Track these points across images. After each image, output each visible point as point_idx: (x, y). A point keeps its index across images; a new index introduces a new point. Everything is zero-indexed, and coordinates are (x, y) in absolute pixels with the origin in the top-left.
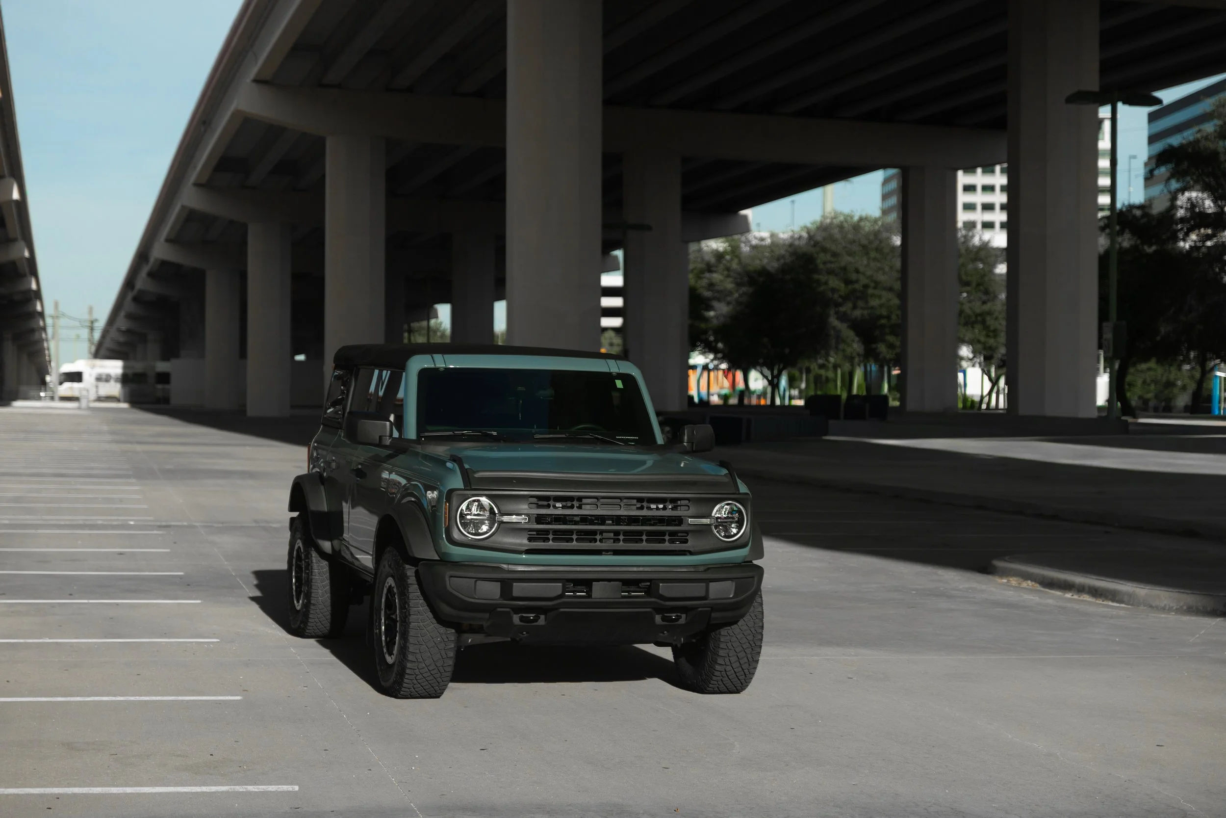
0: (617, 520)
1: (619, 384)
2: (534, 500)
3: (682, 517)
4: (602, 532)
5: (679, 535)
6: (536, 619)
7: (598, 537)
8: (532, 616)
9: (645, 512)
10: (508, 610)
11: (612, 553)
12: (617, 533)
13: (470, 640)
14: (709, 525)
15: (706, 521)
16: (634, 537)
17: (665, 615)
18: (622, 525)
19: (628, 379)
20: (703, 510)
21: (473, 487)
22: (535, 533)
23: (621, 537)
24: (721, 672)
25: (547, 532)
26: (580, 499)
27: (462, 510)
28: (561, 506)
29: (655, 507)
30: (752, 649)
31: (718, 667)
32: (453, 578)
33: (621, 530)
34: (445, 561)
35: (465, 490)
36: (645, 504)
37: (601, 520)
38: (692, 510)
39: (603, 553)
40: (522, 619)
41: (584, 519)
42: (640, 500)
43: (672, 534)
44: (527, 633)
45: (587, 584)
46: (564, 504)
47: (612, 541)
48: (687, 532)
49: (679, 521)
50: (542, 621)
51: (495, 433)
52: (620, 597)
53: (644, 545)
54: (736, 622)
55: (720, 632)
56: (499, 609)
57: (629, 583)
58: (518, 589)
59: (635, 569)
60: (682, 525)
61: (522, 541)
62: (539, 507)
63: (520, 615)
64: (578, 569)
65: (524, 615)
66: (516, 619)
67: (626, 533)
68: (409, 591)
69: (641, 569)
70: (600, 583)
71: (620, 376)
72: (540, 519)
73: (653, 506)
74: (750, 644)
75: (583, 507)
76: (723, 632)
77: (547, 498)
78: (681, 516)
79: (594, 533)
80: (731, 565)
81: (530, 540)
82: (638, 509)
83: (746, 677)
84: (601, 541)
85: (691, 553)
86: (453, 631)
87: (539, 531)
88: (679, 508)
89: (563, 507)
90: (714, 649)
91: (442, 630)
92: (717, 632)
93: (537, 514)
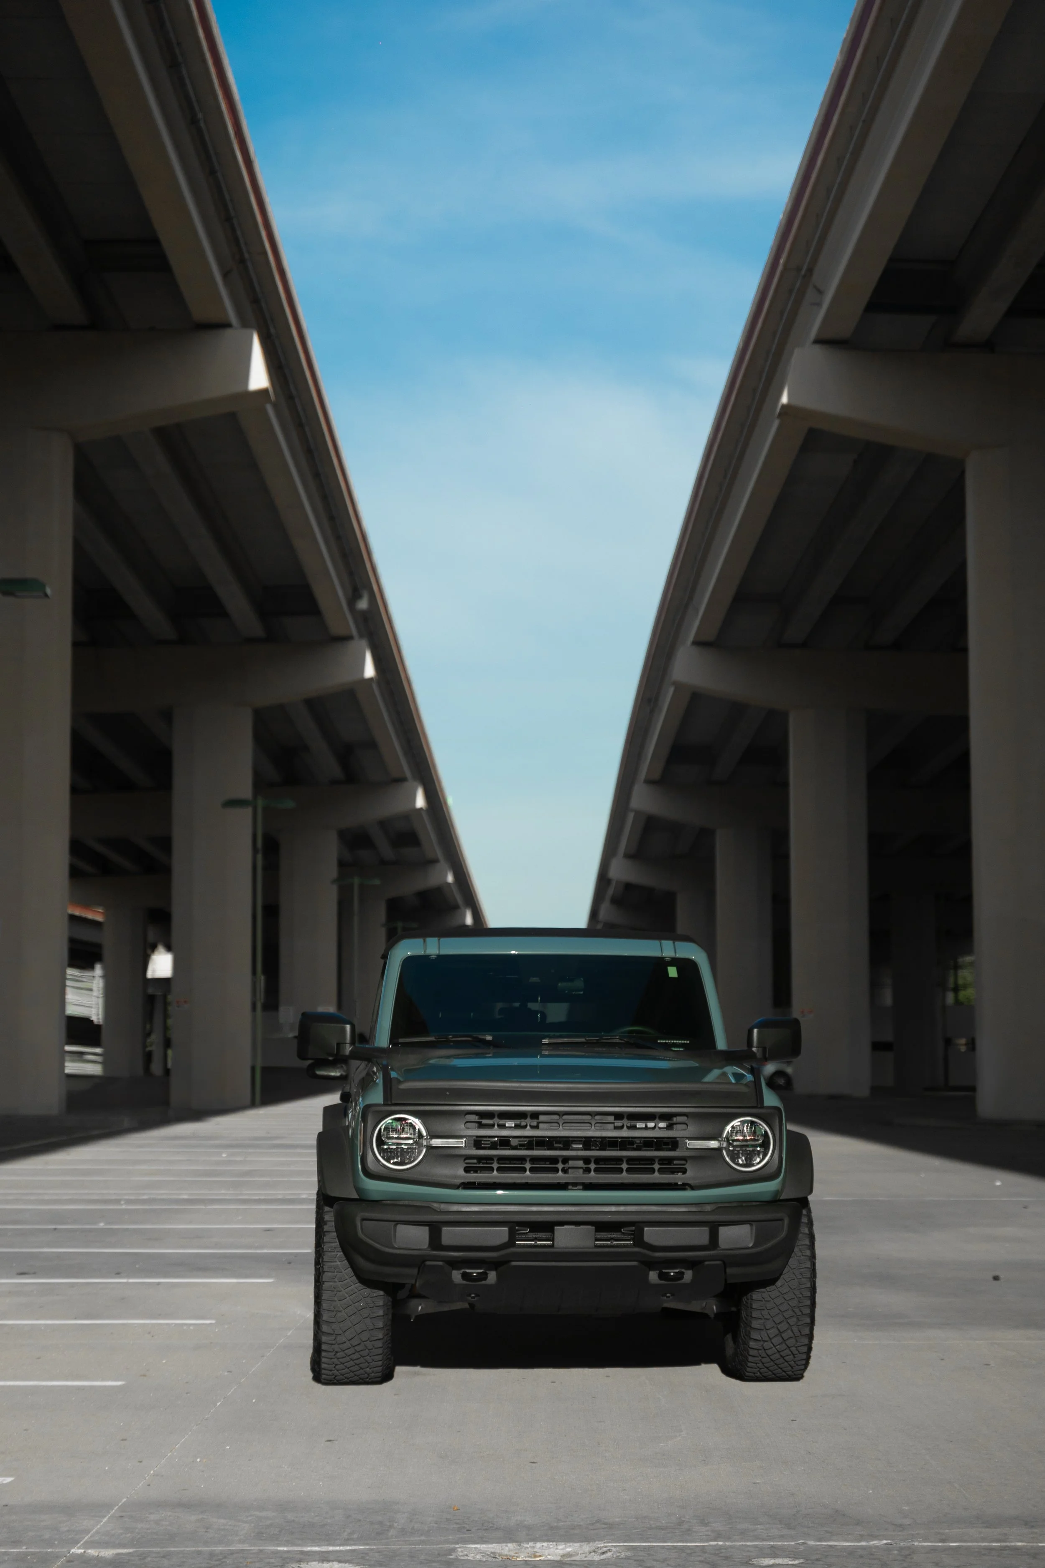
0: (588, 1143)
1: (673, 972)
2: (474, 1118)
3: (678, 1139)
4: (566, 1160)
5: (675, 1162)
6: (484, 1276)
7: (560, 1166)
8: (475, 1272)
9: (625, 1133)
10: (440, 1263)
11: (581, 1187)
12: (587, 1160)
13: (420, 1308)
14: (719, 1150)
15: (714, 1144)
16: (612, 1166)
17: (664, 1271)
18: (593, 1150)
19: (688, 967)
20: (709, 1128)
21: (394, 1102)
22: (475, 1161)
23: (592, 1166)
24: (758, 1350)
25: (489, 1159)
26: (535, 1115)
27: (380, 1129)
28: (513, 1125)
29: (644, 1126)
30: (798, 1318)
31: (752, 1344)
32: (365, 1222)
33: (592, 1156)
34: (364, 1201)
35: (385, 1105)
36: (626, 1122)
37: (566, 1143)
38: (692, 1129)
39: (570, 1187)
40: (465, 1276)
41: (541, 1143)
42: (618, 1116)
43: (663, 1160)
44: (477, 1295)
45: (546, 1227)
46: (518, 1122)
47: (581, 1171)
48: (685, 1159)
49: (673, 1144)
50: (492, 1276)
51: (489, 1038)
52: (592, 1245)
53: (625, 1177)
54: (773, 1281)
55: (751, 1296)
56: (428, 1263)
57: (602, 1227)
58: (449, 1235)
59: (613, 1209)
60: (677, 1150)
61: (458, 1172)
62: (481, 1126)
63: (463, 1270)
64: (534, 1209)
65: (468, 1271)
66: (456, 1276)
67: (598, 1160)
68: (325, 1241)
69: (622, 1208)
70: (566, 1227)
71: (674, 962)
72: (478, 1143)
73: (640, 1125)
74: (794, 1311)
75: (541, 1125)
76: (756, 1295)
77: (490, 1115)
78: (675, 1138)
79: (554, 1160)
80: (754, 1204)
81: (467, 1170)
82: (616, 1128)
83: (795, 1357)
84: (565, 1171)
85: (693, 1188)
86: (381, 1293)
87: (480, 1159)
88: (675, 1126)
89: (517, 1127)
90: (746, 1319)
91: (367, 1291)
92: (749, 1295)
93: (477, 1137)
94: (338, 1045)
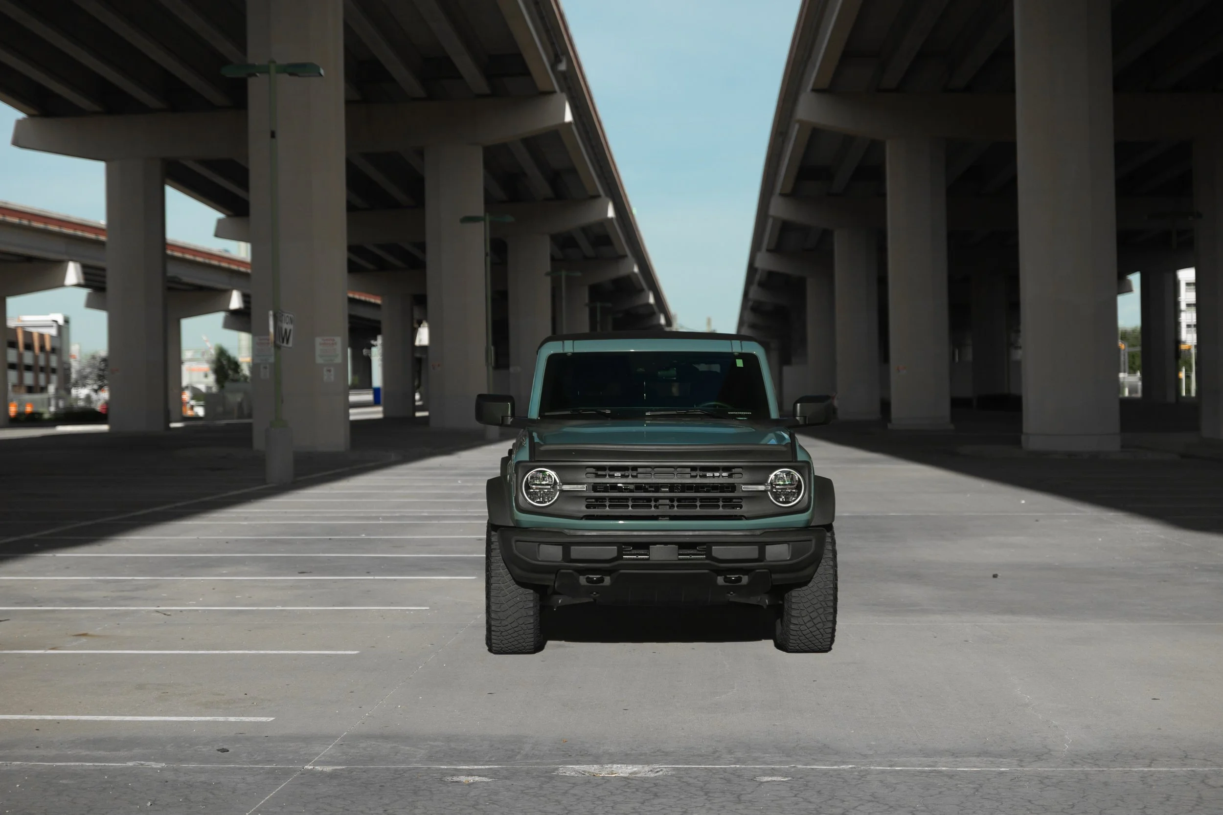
0: (672, 487)
1: (740, 363)
2: (593, 470)
3: (736, 484)
4: (657, 499)
5: (734, 500)
6: (601, 580)
7: (653, 504)
8: (595, 577)
9: (698, 480)
10: (570, 571)
11: (668, 518)
12: (671, 499)
13: (560, 601)
14: (765, 491)
15: (761, 488)
16: (689, 503)
17: (728, 576)
18: (676, 492)
19: (750, 359)
20: (759, 476)
21: (536, 459)
22: (594, 500)
23: (676, 504)
24: (797, 631)
25: (603, 499)
26: (635, 468)
27: (527, 478)
28: (620, 475)
29: (712, 475)
30: (824, 609)
31: (792, 627)
32: (518, 542)
33: (676, 497)
34: (518, 528)
35: (530, 461)
36: (699, 473)
37: (657, 487)
38: (746, 477)
39: (660, 518)
40: (589, 580)
41: (639, 487)
42: (693, 468)
43: (725, 499)
44: (597, 593)
45: (644, 546)
46: (623, 473)
47: (668, 507)
48: (740, 498)
49: (732, 487)
50: (607, 580)
51: (608, 412)
52: (677, 559)
53: (698, 511)
54: (806, 583)
55: (791, 593)
56: (562, 571)
57: (683, 546)
58: (576, 552)
59: (691, 533)
60: (736, 492)
61: (581, 508)
62: (597, 476)
63: (587, 576)
64: (635, 533)
65: (591, 576)
66: (583, 580)
67: (679, 499)
68: (492, 555)
69: (697, 533)
70: (658, 546)
71: (741, 356)
72: (595, 487)
73: (708, 474)
74: (821, 604)
75: (639, 475)
76: (794, 593)
77: (603, 468)
78: (734, 484)
79: (649, 499)
80: (791, 529)
81: (588, 507)
82: (692, 477)
83: (823, 636)
84: (656, 507)
85: (747, 518)
86: (532, 591)
87: (597, 499)
88: (734, 475)
89: (623, 476)
90: (788, 610)
91: (521, 590)
92: (789, 593)
93: (594, 483)
94: (503, 417)
